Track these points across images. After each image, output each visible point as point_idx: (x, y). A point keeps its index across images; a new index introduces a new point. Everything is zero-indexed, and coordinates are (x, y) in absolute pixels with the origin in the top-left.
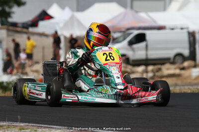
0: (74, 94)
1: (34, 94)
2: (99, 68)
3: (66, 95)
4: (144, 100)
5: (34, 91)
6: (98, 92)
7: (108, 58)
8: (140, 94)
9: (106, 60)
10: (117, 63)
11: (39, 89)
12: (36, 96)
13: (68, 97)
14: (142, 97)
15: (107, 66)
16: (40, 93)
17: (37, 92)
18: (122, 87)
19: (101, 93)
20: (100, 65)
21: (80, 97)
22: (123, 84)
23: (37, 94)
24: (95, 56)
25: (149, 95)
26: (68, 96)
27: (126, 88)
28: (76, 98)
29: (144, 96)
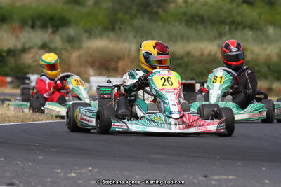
0: (124, 123)
1: (85, 120)
2: (155, 93)
3: (116, 124)
4: (202, 129)
5: (85, 117)
6: (150, 120)
7: (166, 83)
8: (198, 122)
9: (163, 85)
10: (175, 89)
11: (91, 115)
12: (87, 123)
13: (117, 126)
14: (200, 126)
15: (163, 92)
16: (92, 119)
17: (88, 119)
18: (178, 116)
19: (154, 121)
20: (156, 90)
21: (130, 126)
22: (180, 112)
23: (88, 121)
24: (152, 80)
25: (208, 124)
26: (118, 124)
27: (181, 117)
28: (126, 127)
29: (203, 125)
